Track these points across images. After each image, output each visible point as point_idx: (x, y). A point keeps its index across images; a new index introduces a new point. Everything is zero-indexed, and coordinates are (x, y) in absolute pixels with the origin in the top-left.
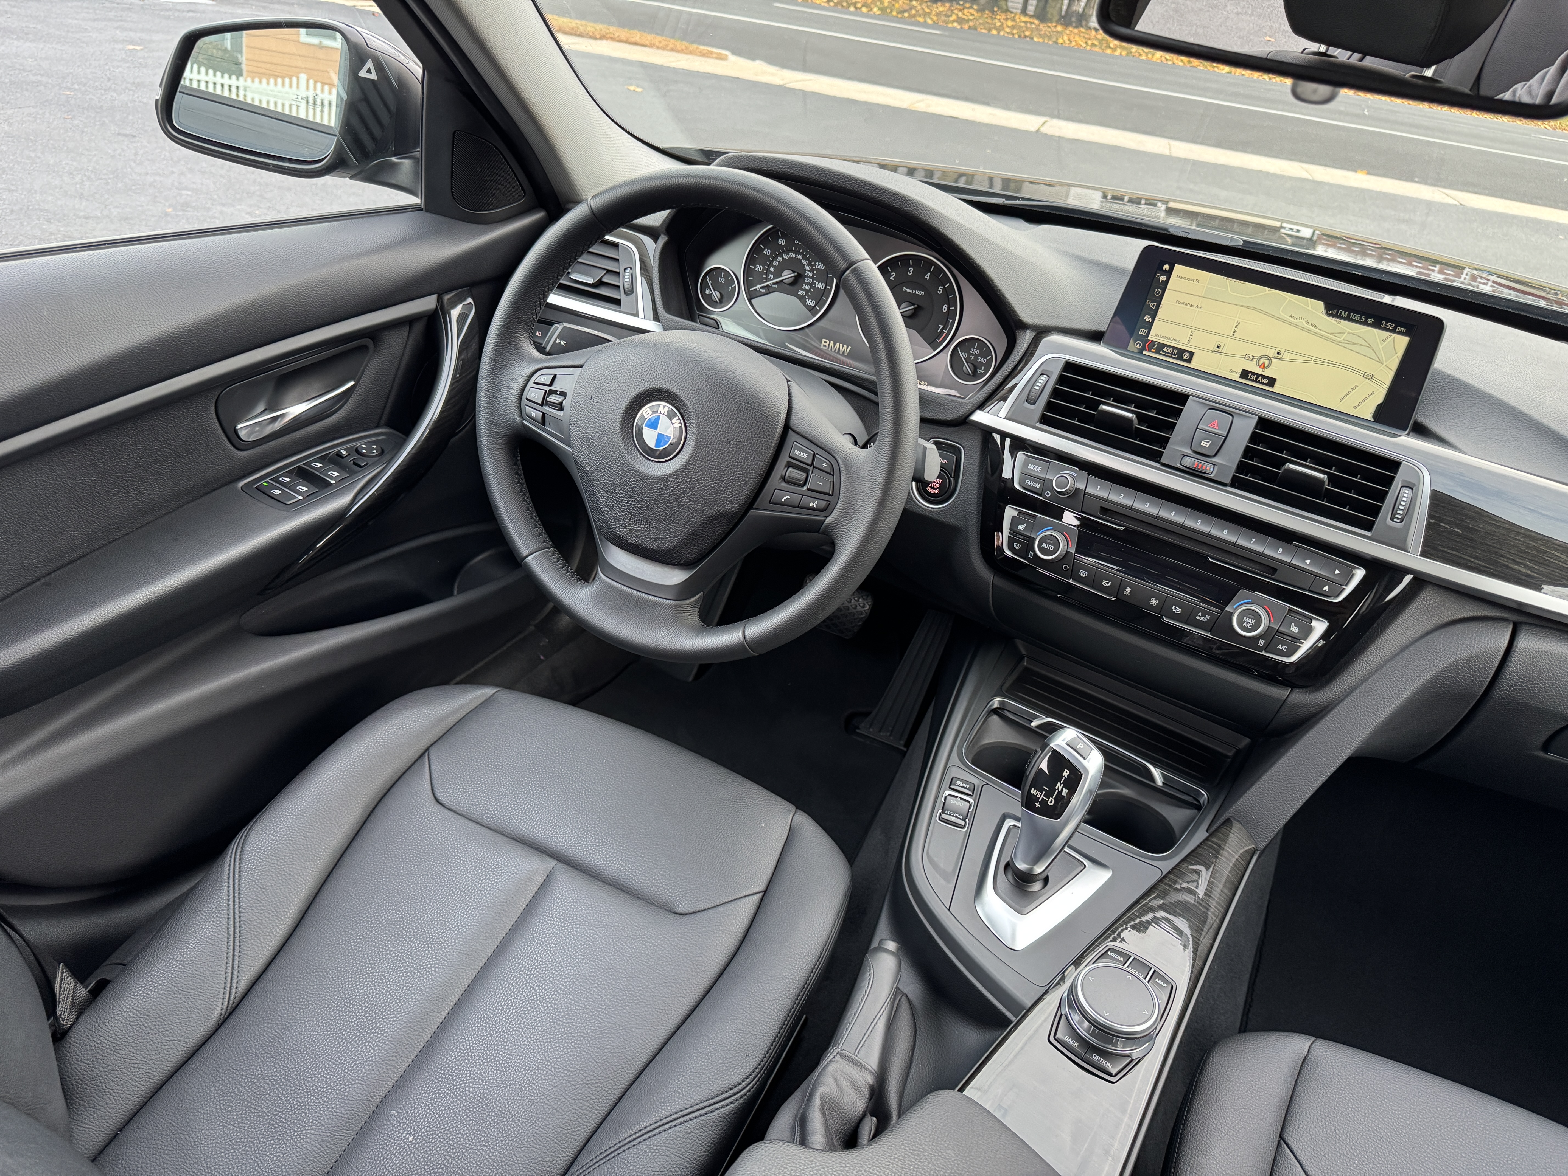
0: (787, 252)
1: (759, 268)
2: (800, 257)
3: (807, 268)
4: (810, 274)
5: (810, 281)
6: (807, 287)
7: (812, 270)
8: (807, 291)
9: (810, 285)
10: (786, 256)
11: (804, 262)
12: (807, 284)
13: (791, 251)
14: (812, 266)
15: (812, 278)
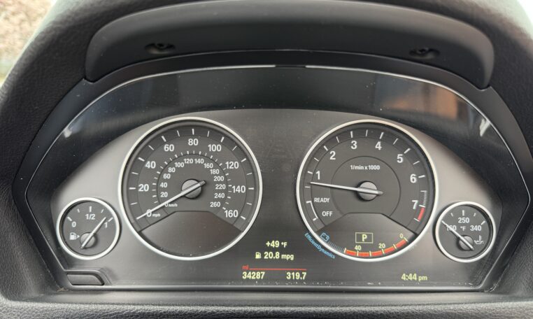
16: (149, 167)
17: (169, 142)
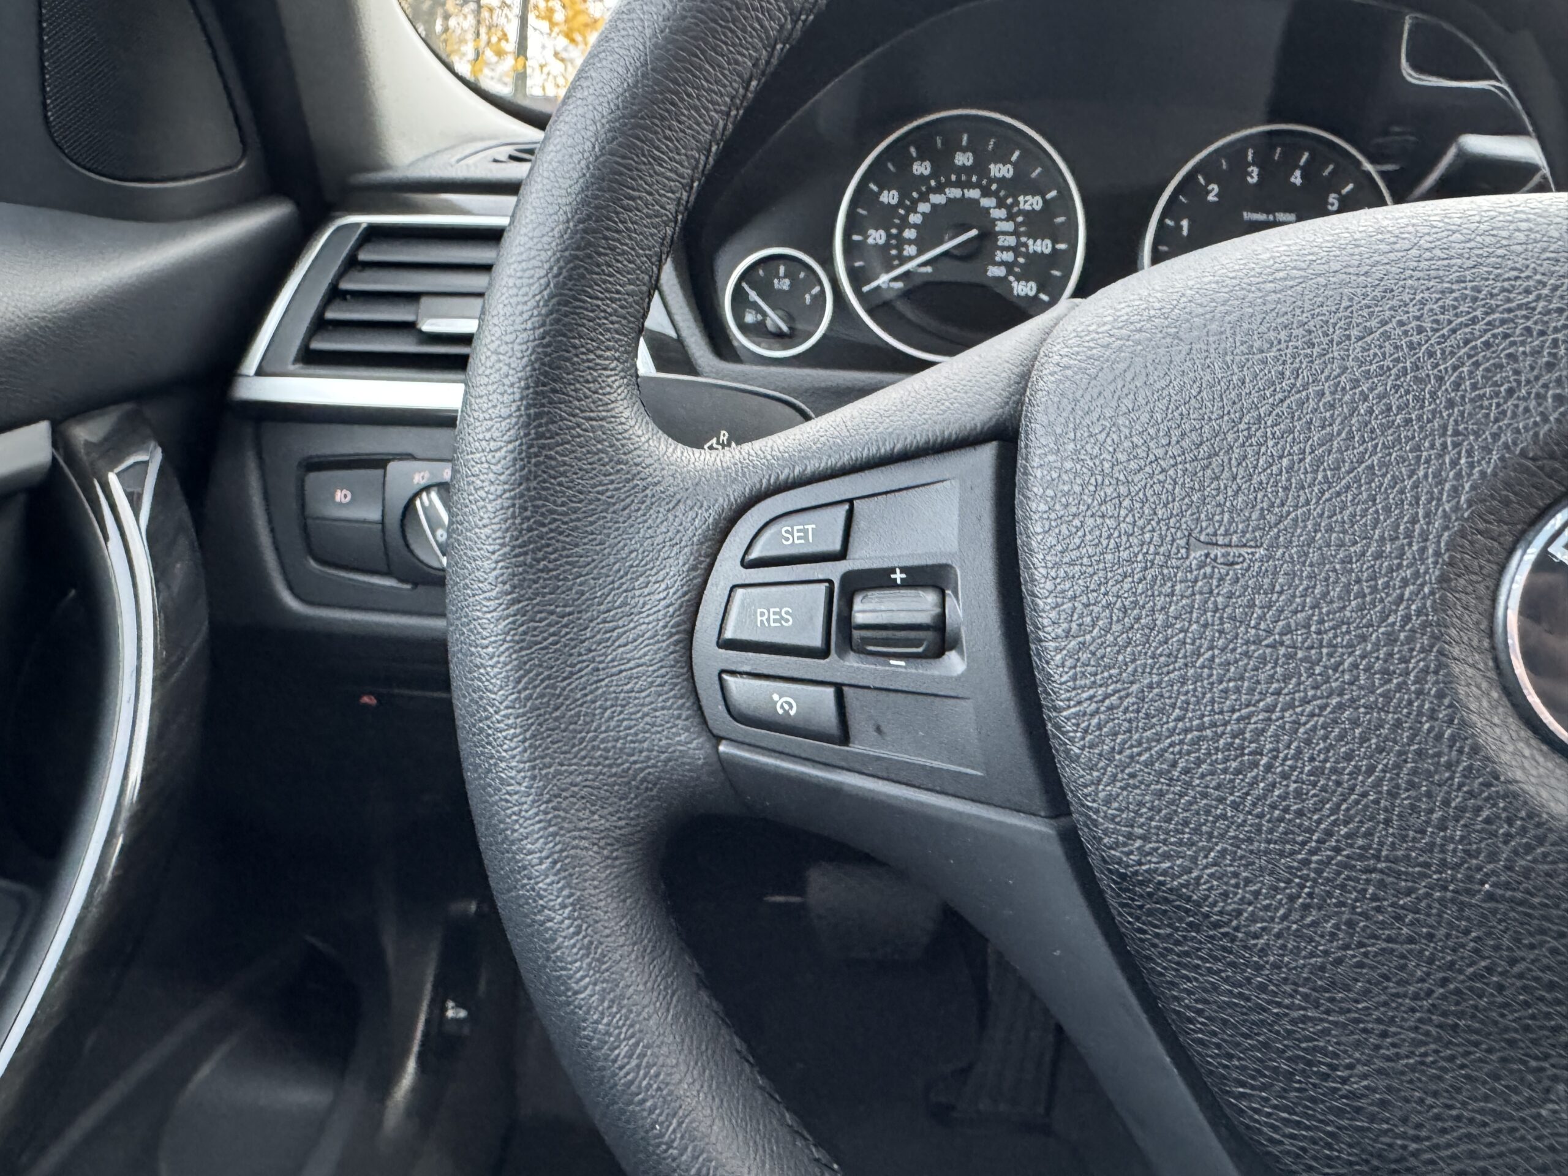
0: (939, 190)
1: (877, 237)
2: (974, 194)
3: (998, 213)
4: (1009, 226)
5: (1011, 241)
6: (1008, 256)
7: (1010, 217)
8: (1009, 266)
9: (1014, 249)
10: (937, 199)
11: (986, 202)
12: (1004, 249)
13: (950, 184)
14: (1009, 208)
15: (1016, 233)
16: (886, 201)
17: (921, 158)
